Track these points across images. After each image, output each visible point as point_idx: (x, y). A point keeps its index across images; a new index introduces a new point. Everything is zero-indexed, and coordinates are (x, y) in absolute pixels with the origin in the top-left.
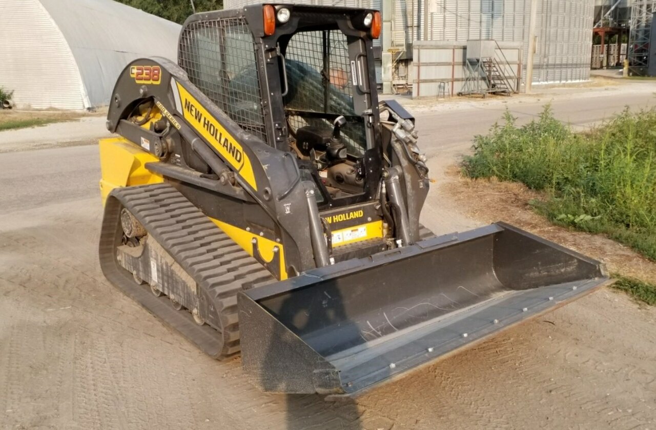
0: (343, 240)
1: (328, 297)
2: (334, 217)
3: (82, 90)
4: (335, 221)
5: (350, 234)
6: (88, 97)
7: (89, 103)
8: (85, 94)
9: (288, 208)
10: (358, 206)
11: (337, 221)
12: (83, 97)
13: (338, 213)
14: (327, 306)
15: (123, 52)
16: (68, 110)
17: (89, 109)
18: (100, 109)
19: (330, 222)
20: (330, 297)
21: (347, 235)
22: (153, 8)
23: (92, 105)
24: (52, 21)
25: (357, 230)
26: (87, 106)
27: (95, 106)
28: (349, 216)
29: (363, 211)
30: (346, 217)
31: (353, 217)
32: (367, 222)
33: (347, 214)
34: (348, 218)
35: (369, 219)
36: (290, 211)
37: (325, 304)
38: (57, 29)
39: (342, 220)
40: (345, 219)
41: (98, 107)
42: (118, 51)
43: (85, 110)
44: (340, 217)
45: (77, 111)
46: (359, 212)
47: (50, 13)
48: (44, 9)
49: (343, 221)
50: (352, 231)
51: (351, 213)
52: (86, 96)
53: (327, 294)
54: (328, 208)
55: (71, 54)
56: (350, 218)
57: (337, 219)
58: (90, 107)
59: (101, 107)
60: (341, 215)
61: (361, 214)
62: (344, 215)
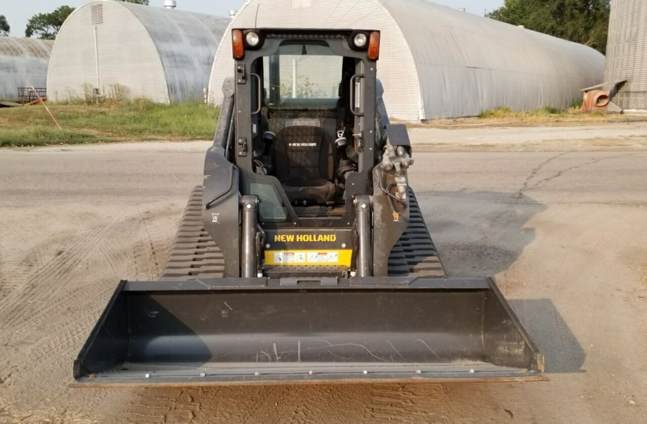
0: (306, 261)
1: (228, 308)
2: (298, 236)
3: (419, 103)
4: (298, 240)
5: (316, 257)
6: (423, 109)
7: (423, 115)
8: (421, 107)
9: (216, 218)
10: (332, 230)
11: (301, 240)
12: (419, 109)
13: (303, 233)
14: (226, 316)
15: (474, 68)
16: (405, 121)
17: (423, 121)
18: (434, 121)
19: (292, 240)
20: (231, 309)
21: (312, 256)
22: (546, 23)
23: (426, 117)
24: (404, 40)
25: (326, 254)
26: (421, 118)
27: (428, 118)
28: (317, 238)
29: (336, 236)
30: (312, 238)
31: (322, 240)
32: (341, 248)
33: (315, 236)
34: (315, 240)
35: (344, 245)
36: (217, 220)
37: (225, 314)
38: (407, 48)
39: (307, 240)
40: (311, 240)
41: (432, 120)
42: (469, 67)
43: (419, 121)
44: (306, 237)
45: (412, 122)
46: (331, 236)
47: (404, 33)
48: (399, 29)
49: (309, 241)
50: (319, 254)
51: (320, 236)
52: (422, 108)
53: (227, 305)
54: (291, 226)
55: (415, 70)
56: (319, 240)
57: (301, 238)
58: (424, 119)
59: (435, 119)
60: (307, 236)
61: (333, 238)
62: (310, 236)
